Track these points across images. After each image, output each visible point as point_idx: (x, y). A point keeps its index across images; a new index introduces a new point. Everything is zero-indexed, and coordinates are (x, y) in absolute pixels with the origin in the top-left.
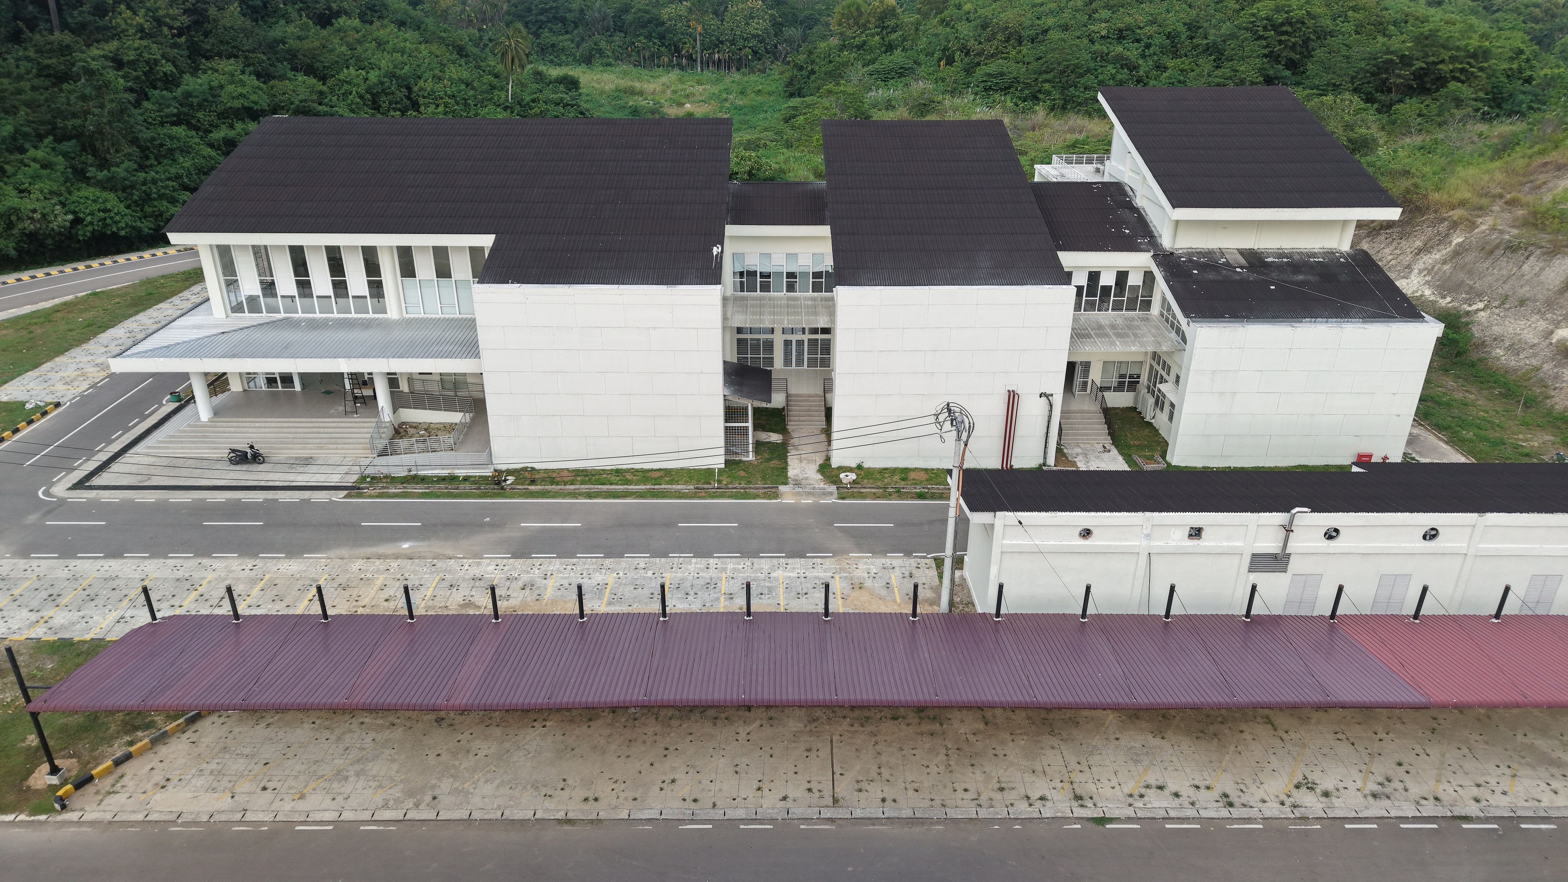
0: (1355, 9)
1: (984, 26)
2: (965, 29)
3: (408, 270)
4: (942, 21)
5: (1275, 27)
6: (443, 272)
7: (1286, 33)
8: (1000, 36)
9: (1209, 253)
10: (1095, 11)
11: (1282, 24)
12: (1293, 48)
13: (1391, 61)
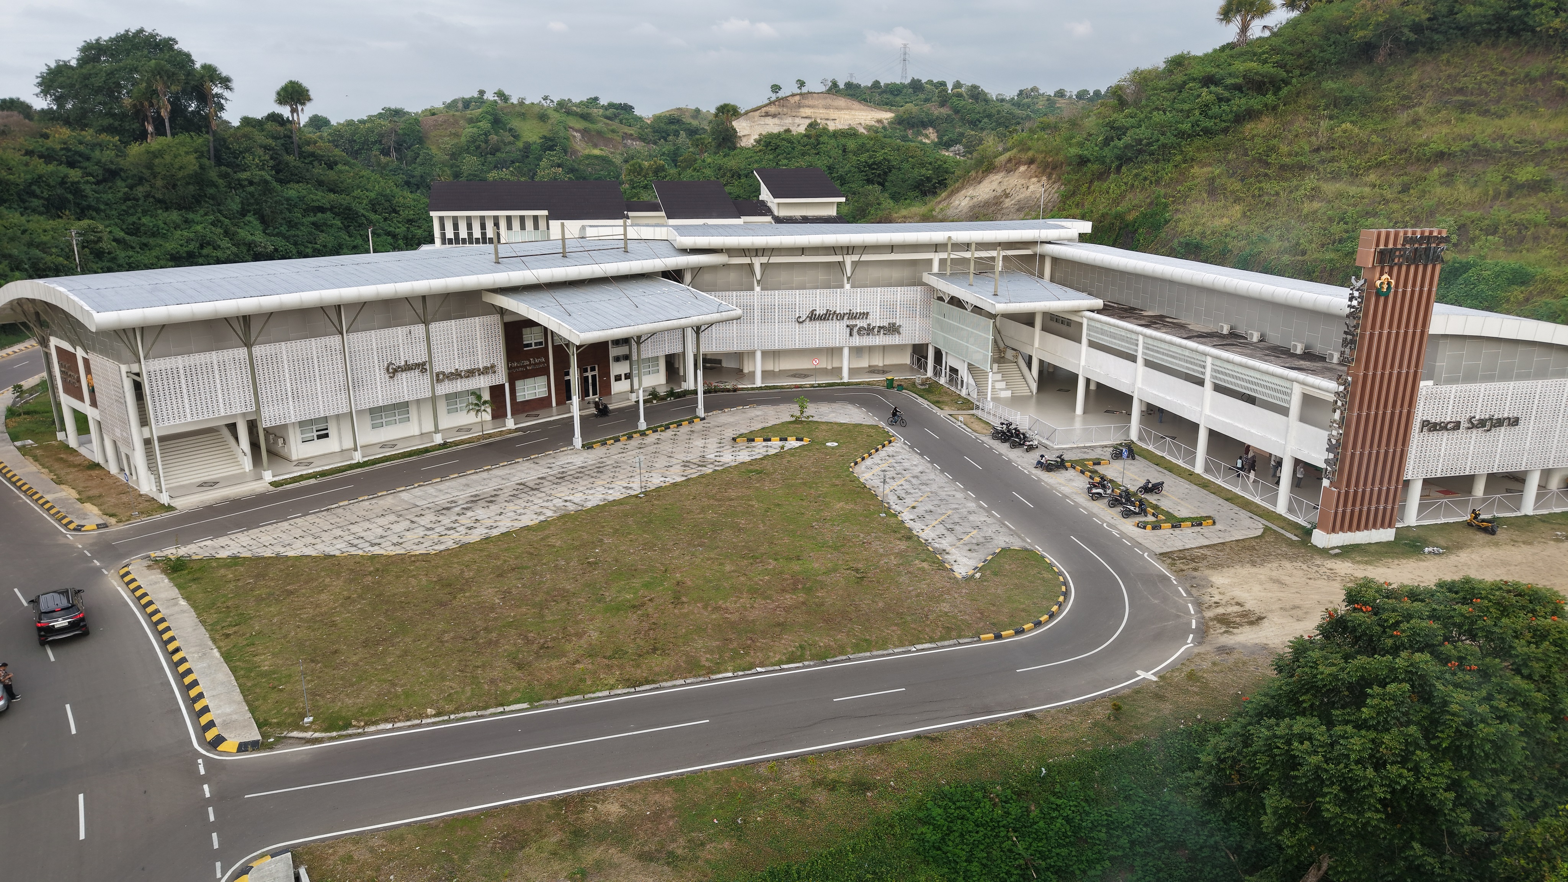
0: (912, 157)
1: (720, 169)
2: (708, 172)
3: (509, 227)
4: (695, 169)
5: (869, 166)
6: (523, 227)
7: (874, 169)
8: (729, 174)
9: (791, 217)
10: (780, 160)
11: (872, 164)
12: (879, 175)
13: (922, 180)
